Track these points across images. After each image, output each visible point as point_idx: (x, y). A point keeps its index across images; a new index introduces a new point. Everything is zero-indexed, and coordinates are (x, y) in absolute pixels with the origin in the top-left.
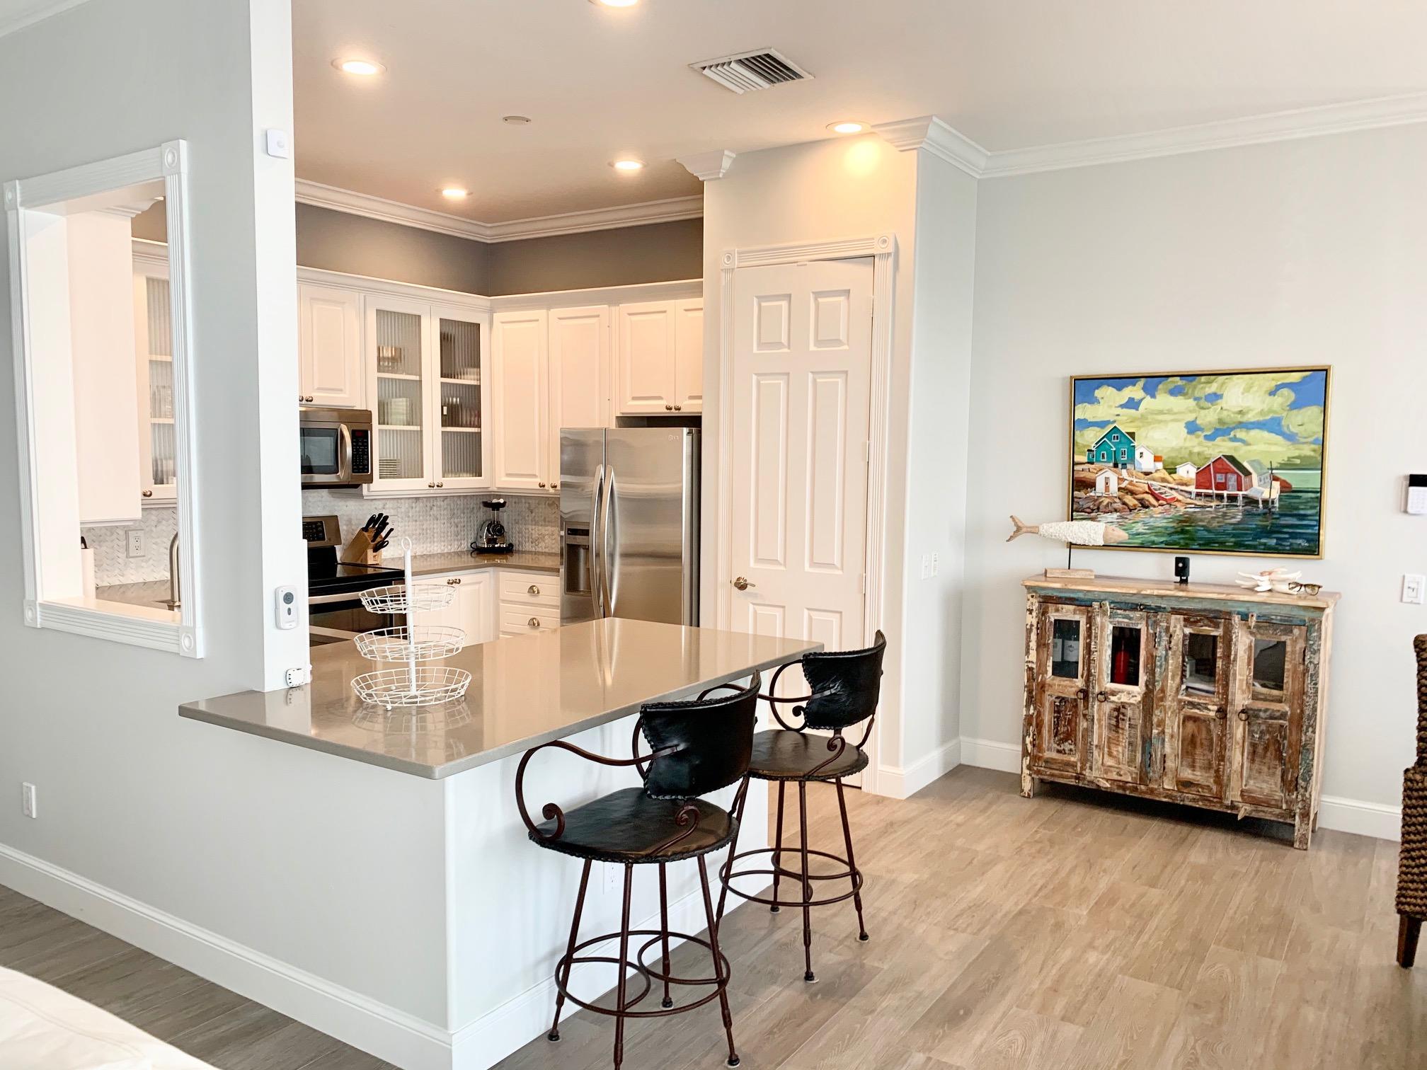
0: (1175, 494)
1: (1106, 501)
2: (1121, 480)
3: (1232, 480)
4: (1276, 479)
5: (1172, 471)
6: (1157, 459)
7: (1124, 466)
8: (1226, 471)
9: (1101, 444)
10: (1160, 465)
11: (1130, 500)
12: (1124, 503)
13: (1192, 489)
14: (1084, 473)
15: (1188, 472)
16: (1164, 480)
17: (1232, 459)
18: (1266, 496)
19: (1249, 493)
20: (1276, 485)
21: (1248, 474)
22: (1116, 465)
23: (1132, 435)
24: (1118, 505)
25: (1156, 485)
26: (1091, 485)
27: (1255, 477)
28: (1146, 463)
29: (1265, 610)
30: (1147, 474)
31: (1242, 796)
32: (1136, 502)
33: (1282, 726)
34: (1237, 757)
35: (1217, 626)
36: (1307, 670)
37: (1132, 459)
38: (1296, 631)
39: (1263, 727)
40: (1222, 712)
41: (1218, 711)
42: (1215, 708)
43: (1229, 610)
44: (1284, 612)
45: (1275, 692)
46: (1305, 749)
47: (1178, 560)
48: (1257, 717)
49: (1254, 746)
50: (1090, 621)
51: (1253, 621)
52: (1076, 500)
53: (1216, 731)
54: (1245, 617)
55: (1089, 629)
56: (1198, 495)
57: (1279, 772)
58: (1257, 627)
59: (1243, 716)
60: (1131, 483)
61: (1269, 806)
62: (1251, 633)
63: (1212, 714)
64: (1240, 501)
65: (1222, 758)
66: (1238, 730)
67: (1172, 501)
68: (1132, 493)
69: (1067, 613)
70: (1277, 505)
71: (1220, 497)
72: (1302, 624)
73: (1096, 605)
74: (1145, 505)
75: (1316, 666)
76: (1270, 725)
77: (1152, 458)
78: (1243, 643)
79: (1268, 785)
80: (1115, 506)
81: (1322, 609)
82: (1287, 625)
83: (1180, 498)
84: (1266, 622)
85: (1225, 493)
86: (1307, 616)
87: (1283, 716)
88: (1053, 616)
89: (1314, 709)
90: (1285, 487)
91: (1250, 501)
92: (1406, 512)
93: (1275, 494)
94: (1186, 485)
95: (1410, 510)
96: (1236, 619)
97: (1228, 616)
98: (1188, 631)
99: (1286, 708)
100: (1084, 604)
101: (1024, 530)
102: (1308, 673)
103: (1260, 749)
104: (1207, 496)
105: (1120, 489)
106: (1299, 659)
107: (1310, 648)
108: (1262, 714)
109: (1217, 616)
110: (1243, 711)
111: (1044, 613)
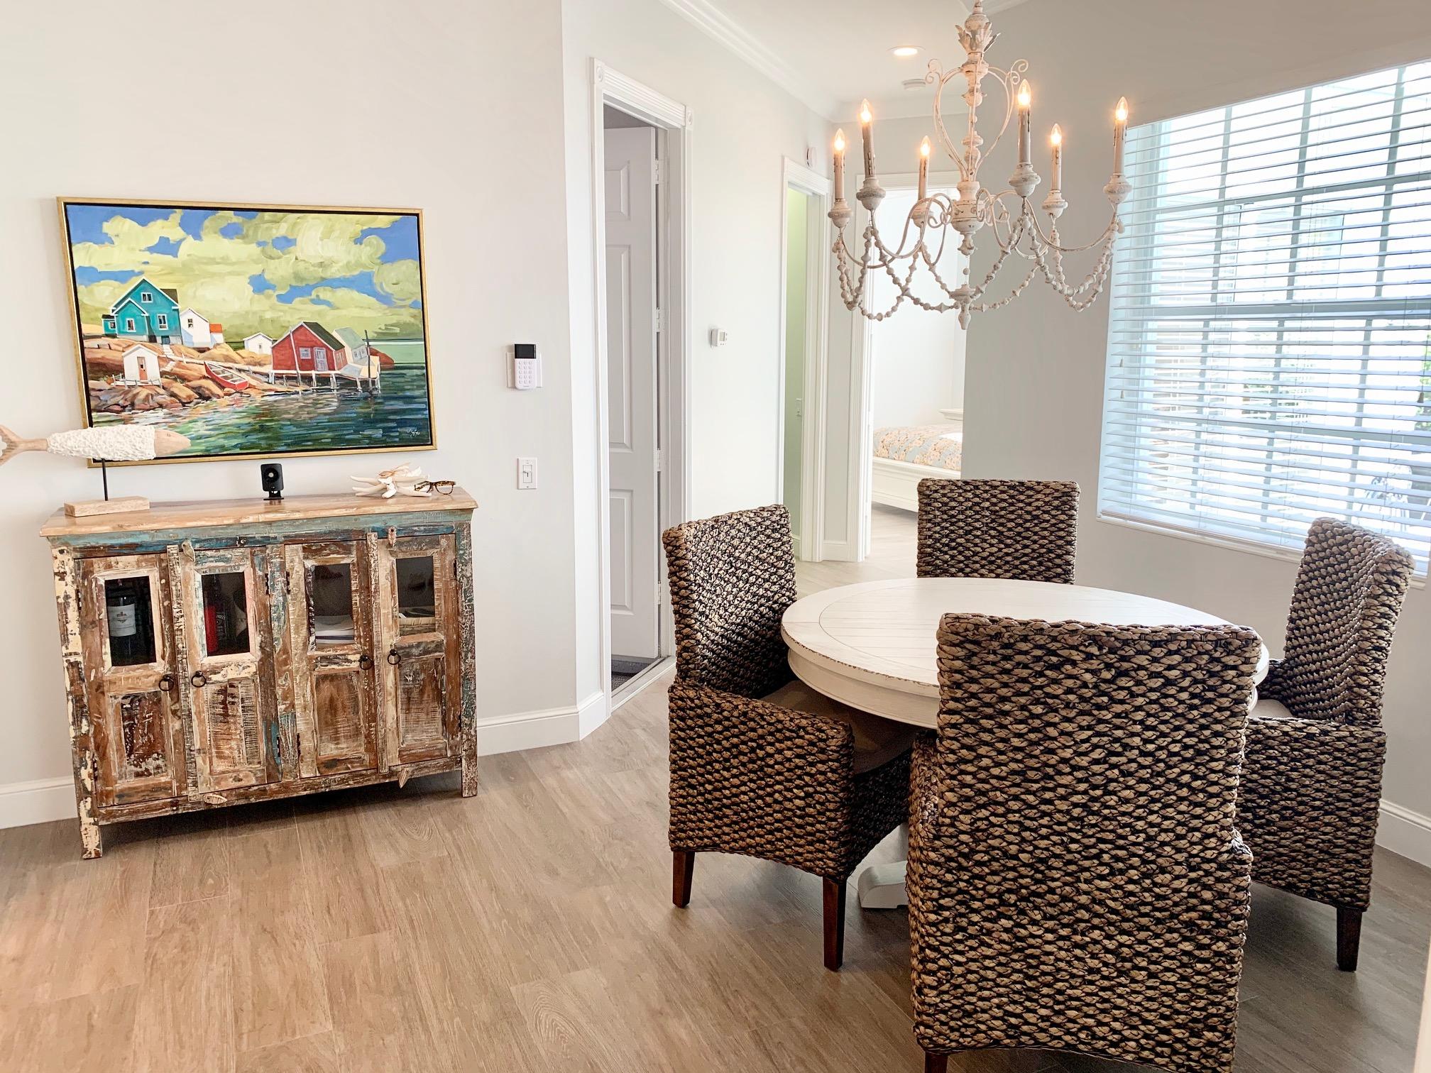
0: (246, 378)
1: (144, 393)
2: (163, 360)
3: (321, 356)
4: (374, 353)
5: (238, 346)
6: (214, 329)
7: (166, 338)
8: (312, 345)
9: (123, 306)
10: (219, 338)
11: (182, 390)
12: (173, 395)
13: (269, 369)
14: (100, 350)
15: (260, 346)
16: (227, 359)
17: (316, 327)
18: (364, 375)
19: (344, 372)
20: (375, 360)
21: (339, 347)
22: (152, 339)
23: (172, 293)
24: (164, 398)
25: (217, 366)
26: (116, 370)
27: (348, 350)
28: (200, 334)
29: (406, 521)
30: (201, 350)
31: (400, 756)
32: (191, 392)
33: (438, 659)
34: (390, 711)
35: (348, 551)
36: (458, 587)
37: (178, 330)
38: (443, 542)
39: (417, 666)
40: (367, 661)
41: (362, 659)
42: (358, 656)
43: (361, 527)
44: (428, 520)
45: (424, 620)
46: (466, 679)
47: (266, 469)
48: (409, 655)
49: (408, 692)
50: (166, 574)
51: (393, 538)
52: (92, 393)
53: (360, 685)
54: (383, 534)
55: (166, 587)
56: (278, 377)
57: (439, 716)
58: (399, 544)
59: (393, 659)
60: (179, 364)
61: (433, 758)
62: (392, 553)
63: (355, 665)
64: (334, 384)
65: (372, 718)
66: (388, 677)
67: (242, 389)
68: (183, 379)
69: (126, 568)
70: (378, 386)
71: (307, 379)
72: (449, 531)
73: (173, 549)
74: (204, 396)
75: (469, 579)
76: (425, 662)
77: (207, 326)
78: (383, 567)
79: (428, 735)
80: (159, 399)
81: (471, 510)
82: (432, 535)
83: (253, 382)
84: (408, 535)
85: (313, 373)
86: (453, 521)
87: (438, 646)
88: (102, 576)
89: (472, 630)
90: (387, 364)
91: (346, 383)
92: (514, 387)
93: (375, 373)
94: (260, 365)
95: (518, 385)
96: (373, 537)
97: (361, 535)
98: (310, 564)
99: (440, 636)
100: (153, 550)
101: (22, 446)
102: (462, 589)
103: (415, 694)
104: (289, 378)
105: (163, 374)
106: (450, 575)
107: (461, 561)
108: (415, 651)
109: (345, 538)
110: (392, 653)
111: (86, 575)
